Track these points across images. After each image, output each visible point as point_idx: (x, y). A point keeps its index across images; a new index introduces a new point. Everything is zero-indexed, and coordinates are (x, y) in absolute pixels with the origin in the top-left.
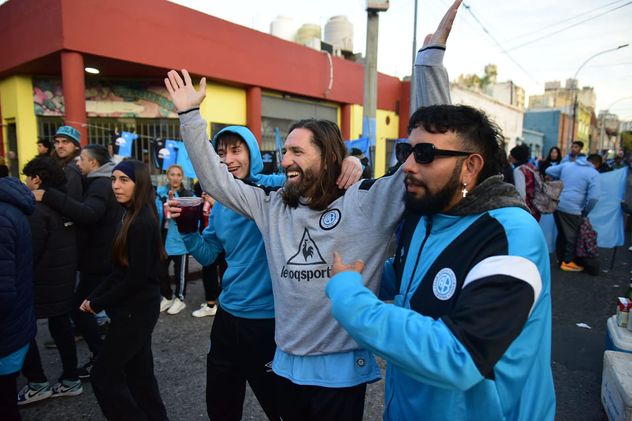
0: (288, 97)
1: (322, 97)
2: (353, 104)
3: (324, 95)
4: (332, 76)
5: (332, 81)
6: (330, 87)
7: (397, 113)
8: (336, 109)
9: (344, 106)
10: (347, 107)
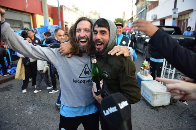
0: (8, 10)
1: (24, 11)
2: (36, 14)
3: (25, 10)
4: (27, 3)
5: (27, 5)
6: (27, 7)
7: (52, 18)
8: (30, 16)
9: (33, 15)
10: (34, 15)
